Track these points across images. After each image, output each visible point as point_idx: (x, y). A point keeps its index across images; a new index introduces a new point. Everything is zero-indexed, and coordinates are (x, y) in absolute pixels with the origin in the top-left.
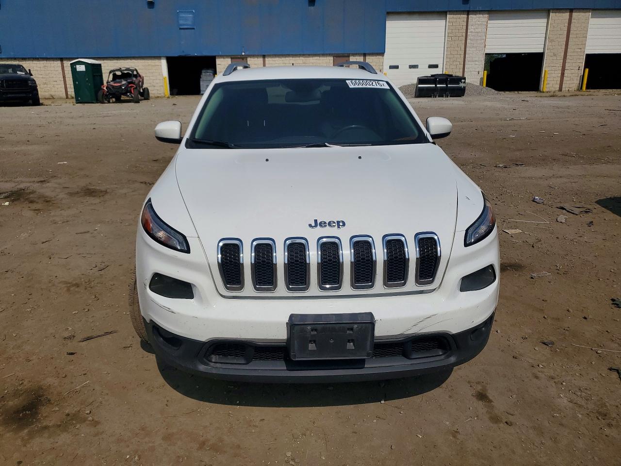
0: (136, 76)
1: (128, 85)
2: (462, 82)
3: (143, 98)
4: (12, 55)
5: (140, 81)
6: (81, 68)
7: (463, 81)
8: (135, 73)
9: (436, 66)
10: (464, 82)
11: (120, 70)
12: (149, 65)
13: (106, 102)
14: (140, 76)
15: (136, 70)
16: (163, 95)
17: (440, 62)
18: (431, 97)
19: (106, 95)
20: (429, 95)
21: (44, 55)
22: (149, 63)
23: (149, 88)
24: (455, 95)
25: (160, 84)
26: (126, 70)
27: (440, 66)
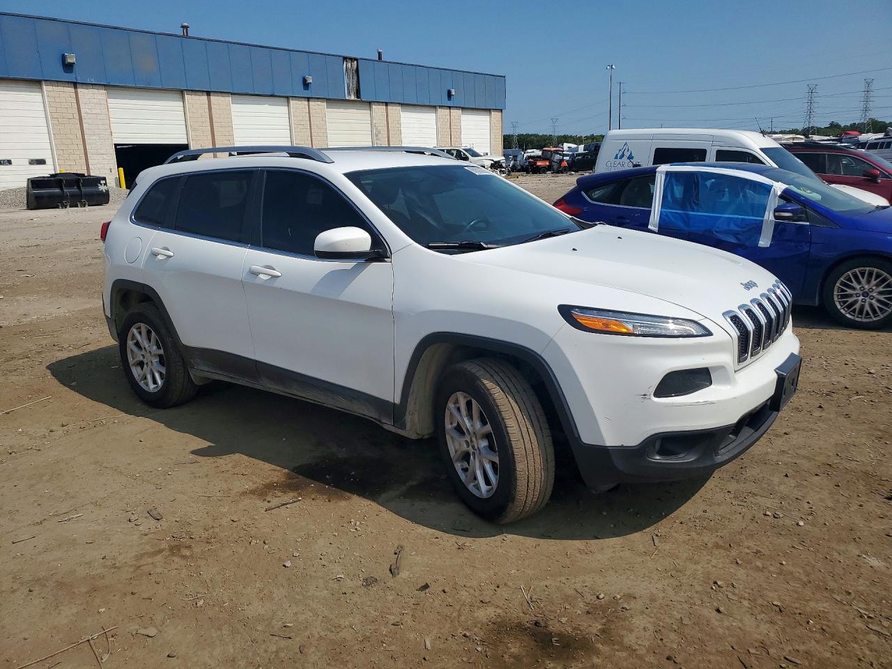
2: (101, 184)
7: (103, 182)
9: (42, 162)
10: (105, 184)
17: (46, 155)
18: (57, 207)
20: (55, 206)
24: (94, 203)
27: (49, 161)
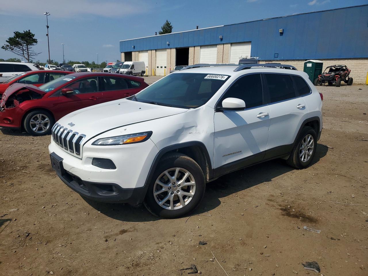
0: (344, 70)
1: (335, 76)
3: (346, 84)
4: (282, 58)
5: (346, 73)
6: (309, 65)
8: (344, 68)
11: (334, 66)
12: (360, 63)
13: (319, 85)
14: (348, 70)
15: (346, 66)
16: (364, 83)
19: (320, 81)
21: (298, 58)
22: (360, 62)
23: (353, 78)
25: (364, 76)
26: (338, 66)
